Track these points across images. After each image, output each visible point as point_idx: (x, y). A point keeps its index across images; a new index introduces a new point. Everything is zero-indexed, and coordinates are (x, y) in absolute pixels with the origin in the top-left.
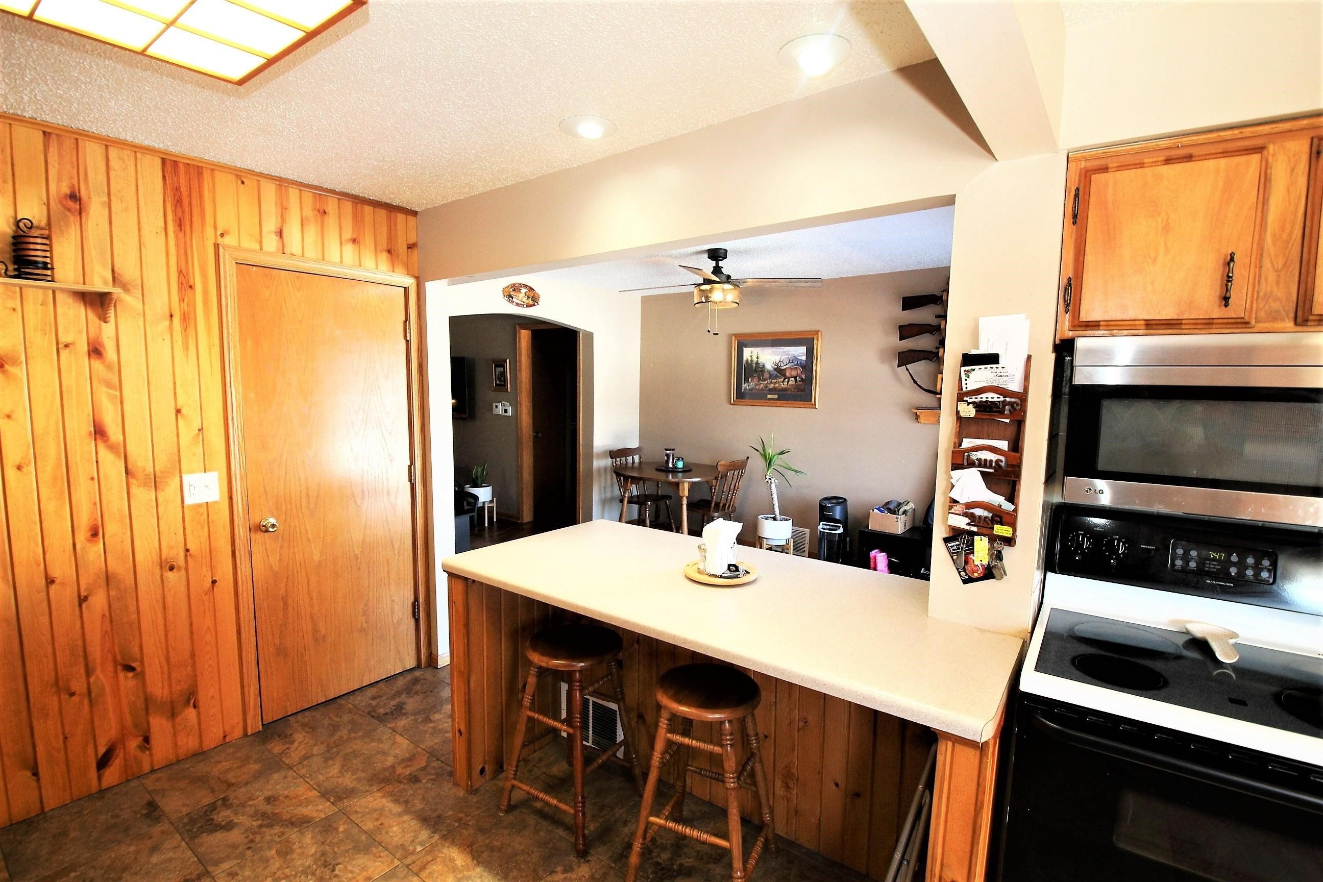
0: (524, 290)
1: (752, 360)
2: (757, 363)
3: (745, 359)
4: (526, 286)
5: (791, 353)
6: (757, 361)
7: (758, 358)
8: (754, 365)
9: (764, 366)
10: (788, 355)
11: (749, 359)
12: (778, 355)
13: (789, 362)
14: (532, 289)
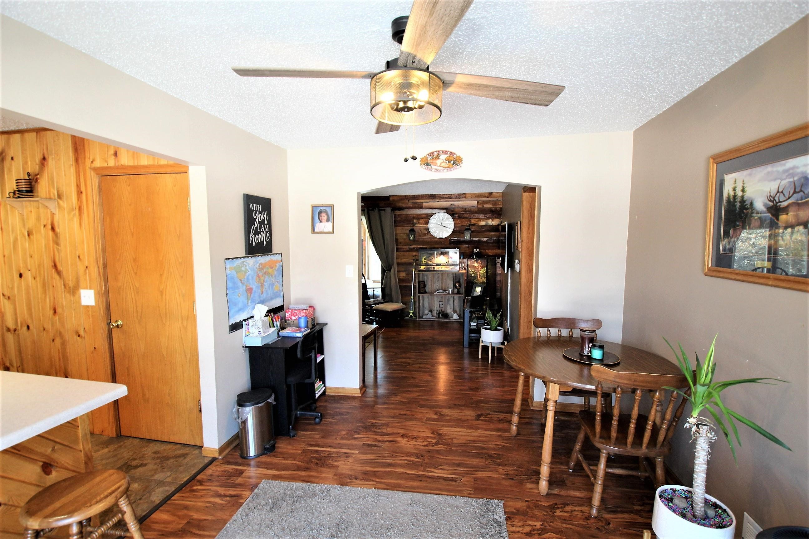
0: (443, 157)
1: (735, 196)
2: (743, 201)
3: (725, 195)
4: (445, 152)
5: (799, 170)
6: (743, 197)
7: (743, 191)
8: (738, 205)
9: (752, 204)
10: (792, 175)
11: (732, 193)
12: (775, 180)
13: (795, 192)
14: (452, 153)
